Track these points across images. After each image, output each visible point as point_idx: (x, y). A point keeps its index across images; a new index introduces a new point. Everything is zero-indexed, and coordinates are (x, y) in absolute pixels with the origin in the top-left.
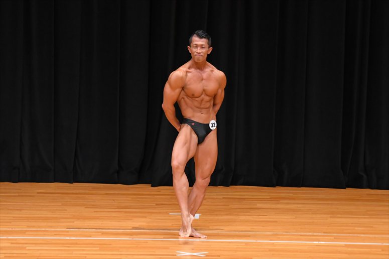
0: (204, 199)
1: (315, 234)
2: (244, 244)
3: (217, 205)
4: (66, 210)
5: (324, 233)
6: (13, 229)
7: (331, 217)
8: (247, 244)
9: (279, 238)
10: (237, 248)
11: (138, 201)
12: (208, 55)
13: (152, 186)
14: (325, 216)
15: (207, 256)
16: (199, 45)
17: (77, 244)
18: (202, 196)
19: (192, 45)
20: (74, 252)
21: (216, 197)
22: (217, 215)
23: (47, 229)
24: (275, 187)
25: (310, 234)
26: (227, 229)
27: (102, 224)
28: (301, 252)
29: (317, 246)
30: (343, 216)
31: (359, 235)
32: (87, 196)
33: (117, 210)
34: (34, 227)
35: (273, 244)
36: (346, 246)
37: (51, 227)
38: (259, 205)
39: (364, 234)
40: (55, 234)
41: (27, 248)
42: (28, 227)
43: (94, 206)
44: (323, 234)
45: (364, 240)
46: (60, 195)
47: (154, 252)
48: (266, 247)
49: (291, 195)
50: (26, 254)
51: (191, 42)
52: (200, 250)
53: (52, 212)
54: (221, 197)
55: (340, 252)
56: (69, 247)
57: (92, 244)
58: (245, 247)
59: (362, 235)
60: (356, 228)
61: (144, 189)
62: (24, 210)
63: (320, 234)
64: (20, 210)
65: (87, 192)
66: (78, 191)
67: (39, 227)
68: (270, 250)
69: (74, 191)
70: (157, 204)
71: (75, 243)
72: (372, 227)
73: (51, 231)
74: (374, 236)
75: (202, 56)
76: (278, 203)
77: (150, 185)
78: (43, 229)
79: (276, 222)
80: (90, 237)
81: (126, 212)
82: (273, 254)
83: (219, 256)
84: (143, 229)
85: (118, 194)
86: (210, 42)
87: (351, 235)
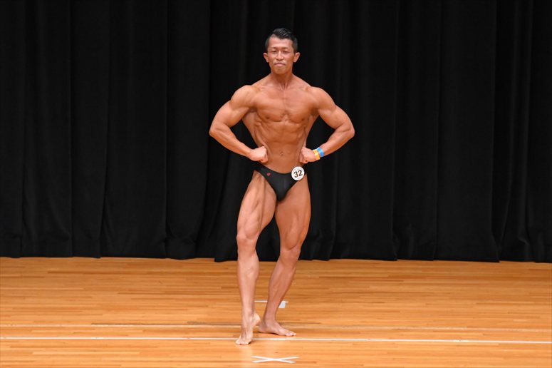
0: (293, 279)
1: (455, 329)
2: (351, 345)
3: (312, 288)
4: (91, 297)
5: (468, 327)
6: (14, 326)
7: (478, 304)
8: (355, 344)
9: (402, 335)
10: (341, 350)
11: (196, 283)
12: (294, 64)
13: (216, 261)
14: (469, 302)
15: (297, 362)
16: (281, 49)
17: (107, 346)
18: (290, 275)
19: (269, 49)
20: (103, 359)
21: (309, 276)
22: (311, 302)
23: (63, 326)
24: (396, 260)
25: (448, 328)
26: (325, 323)
27: (143, 317)
28: (434, 355)
29: (458, 346)
30: (495, 302)
31: (518, 330)
32: (121, 276)
33: (165, 296)
34: (43, 322)
35: (394, 343)
36: (500, 345)
37: (69, 322)
38: (373, 288)
39: (526, 327)
40: (75, 333)
41: (34, 353)
42: (36, 322)
43: (132, 291)
44: (466, 329)
45: (526, 337)
46: (81, 275)
47: (220, 357)
48: (384, 349)
49: (420, 272)
50: (32, 361)
51: (268, 46)
52: (288, 353)
53: (71, 300)
54: (317, 276)
55: (491, 355)
56: (95, 351)
57: (129, 346)
58: (352, 348)
59: (524, 330)
60: (515, 320)
61: (204, 266)
62: (28, 297)
63: (462, 329)
64: (24, 298)
65: (121, 270)
66: (107, 270)
67: (51, 322)
68: (389, 353)
69: (102, 270)
70: (223, 288)
71: (104, 346)
72: (538, 318)
73: (69, 329)
74: (541, 330)
75: (284, 64)
76: (400, 284)
77: (213, 259)
78: (58, 326)
79: (398, 311)
80: (127, 335)
81: (177, 299)
82: (394, 359)
83: (315, 362)
84: (204, 324)
85: (166, 273)
86: (296, 45)
87: (507, 329)
